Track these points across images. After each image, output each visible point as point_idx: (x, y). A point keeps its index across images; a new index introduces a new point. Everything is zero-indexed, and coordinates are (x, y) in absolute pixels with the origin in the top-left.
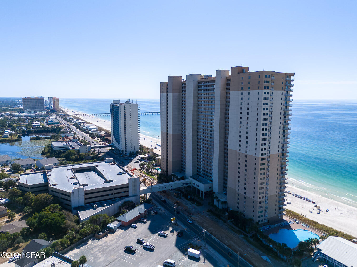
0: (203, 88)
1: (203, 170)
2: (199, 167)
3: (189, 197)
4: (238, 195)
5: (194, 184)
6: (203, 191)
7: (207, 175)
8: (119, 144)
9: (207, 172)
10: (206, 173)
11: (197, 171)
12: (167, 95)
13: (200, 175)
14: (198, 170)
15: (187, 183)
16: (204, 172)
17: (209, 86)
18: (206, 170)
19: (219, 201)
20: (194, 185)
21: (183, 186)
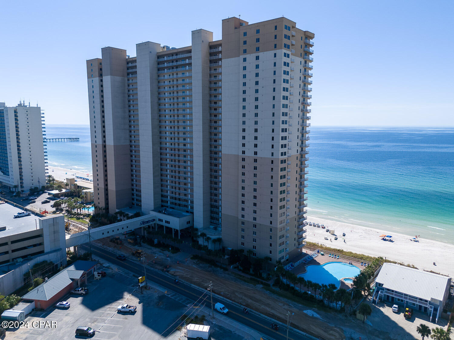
0: (166, 65)
1: (172, 198)
2: (165, 194)
3: (156, 241)
4: (243, 223)
5: (160, 220)
6: (178, 228)
7: (179, 205)
8: (9, 176)
9: (179, 199)
10: (177, 202)
11: (162, 201)
12: (102, 81)
13: (167, 207)
14: (164, 199)
15: (149, 221)
16: (174, 201)
17: (177, 61)
18: (177, 196)
19: (208, 239)
20: (161, 223)
21: (142, 226)
